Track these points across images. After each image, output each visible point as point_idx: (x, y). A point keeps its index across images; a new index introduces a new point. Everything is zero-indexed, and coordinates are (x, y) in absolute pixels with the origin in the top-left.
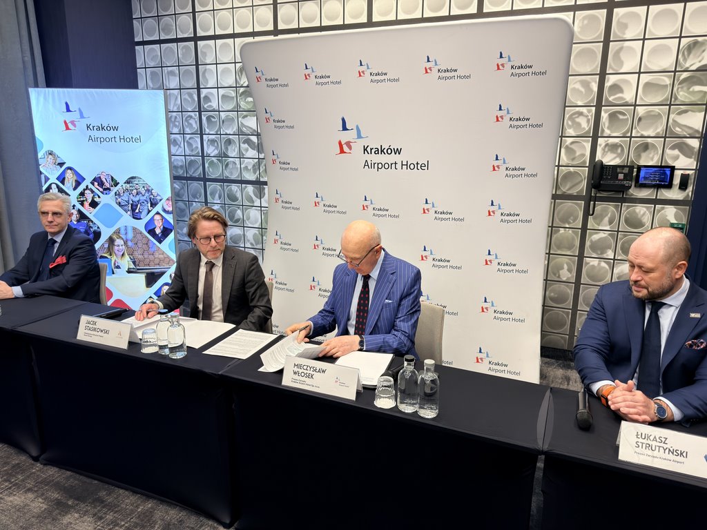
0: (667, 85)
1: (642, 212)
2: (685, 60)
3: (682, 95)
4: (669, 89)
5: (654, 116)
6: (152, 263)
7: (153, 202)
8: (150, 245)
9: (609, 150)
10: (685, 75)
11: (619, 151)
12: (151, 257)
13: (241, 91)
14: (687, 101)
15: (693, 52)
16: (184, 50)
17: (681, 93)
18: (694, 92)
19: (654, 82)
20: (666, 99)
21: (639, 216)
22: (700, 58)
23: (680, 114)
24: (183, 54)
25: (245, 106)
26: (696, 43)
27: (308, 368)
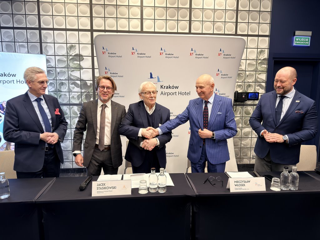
0: (254, 65)
1: (250, 109)
2: (259, 56)
3: (259, 68)
4: (255, 66)
5: (251, 75)
9: (238, 87)
10: (260, 61)
11: (241, 87)
13: (70, 58)
14: (261, 70)
15: (262, 54)
16: (32, 34)
17: (259, 67)
18: (262, 67)
19: (251, 63)
20: (255, 69)
21: (249, 111)
22: (263, 56)
23: (259, 74)
24: (31, 36)
25: (73, 65)
26: (262, 51)
27: (242, 182)
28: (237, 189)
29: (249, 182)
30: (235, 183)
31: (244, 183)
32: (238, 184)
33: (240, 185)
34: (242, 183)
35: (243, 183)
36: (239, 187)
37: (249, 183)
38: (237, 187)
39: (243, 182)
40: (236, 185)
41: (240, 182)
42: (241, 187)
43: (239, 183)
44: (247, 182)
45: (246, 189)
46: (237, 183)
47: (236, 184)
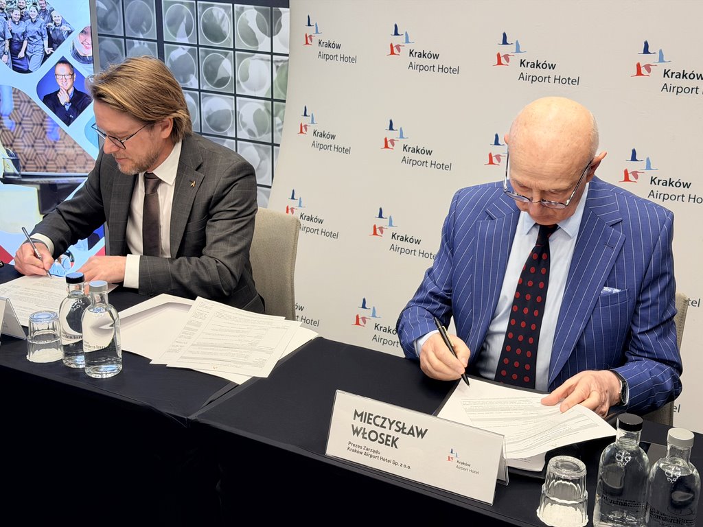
6: (50, 165)
7: (54, 37)
8: (48, 127)
12: (50, 151)
27: (387, 424)
28: (355, 449)
29: (422, 434)
30: (358, 419)
31: (396, 435)
32: (369, 428)
33: (373, 436)
34: (386, 431)
35: (393, 433)
36: (368, 443)
37: (416, 439)
38: (358, 440)
39: (394, 426)
40: (356, 432)
41: (379, 421)
42: (375, 445)
43: (373, 427)
44: (411, 432)
45: (396, 464)
46: (365, 425)
47: (359, 424)
